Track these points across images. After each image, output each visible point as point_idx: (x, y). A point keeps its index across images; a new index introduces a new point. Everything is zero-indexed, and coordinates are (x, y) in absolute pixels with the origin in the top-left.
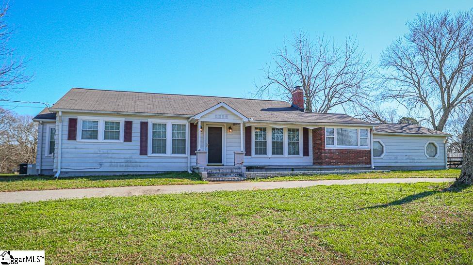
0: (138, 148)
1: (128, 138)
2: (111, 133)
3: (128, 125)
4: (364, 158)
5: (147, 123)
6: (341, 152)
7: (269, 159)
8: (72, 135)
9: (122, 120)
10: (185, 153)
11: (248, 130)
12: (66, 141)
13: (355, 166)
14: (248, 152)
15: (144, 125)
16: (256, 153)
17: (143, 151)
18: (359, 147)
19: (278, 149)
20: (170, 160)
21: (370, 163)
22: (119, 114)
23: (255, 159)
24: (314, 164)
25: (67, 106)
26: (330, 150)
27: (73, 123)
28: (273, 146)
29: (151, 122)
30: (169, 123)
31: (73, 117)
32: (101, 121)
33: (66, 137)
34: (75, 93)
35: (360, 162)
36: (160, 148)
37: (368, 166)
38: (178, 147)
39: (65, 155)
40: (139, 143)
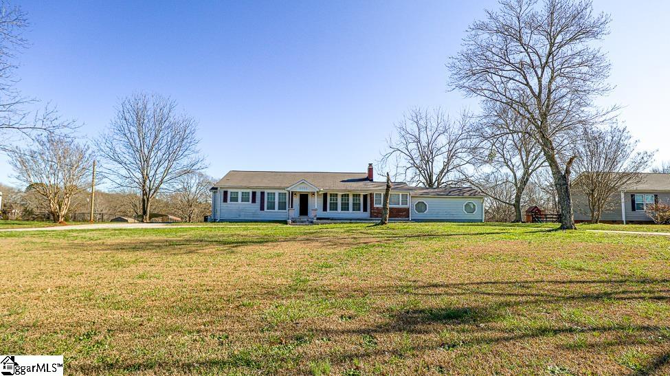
0: (259, 207)
1: (254, 201)
2: (245, 199)
3: (254, 194)
4: (405, 213)
5: (264, 192)
7: (339, 212)
8: (225, 200)
9: (250, 191)
10: (285, 209)
11: (325, 195)
12: (222, 203)
13: (397, 218)
14: (325, 209)
15: (262, 194)
16: (330, 210)
17: (262, 208)
18: (401, 206)
19: (345, 207)
20: (277, 213)
21: (408, 217)
22: (248, 188)
23: (329, 213)
24: (371, 217)
25: (223, 184)
26: (377, 208)
27: (226, 193)
28: (342, 205)
29: (266, 191)
30: (277, 192)
31: (225, 190)
32: (240, 192)
33: (222, 201)
34: (232, 174)
35: (400, 216)
36: (271, 207)
37: (407, 219)
38: (282, 206)
39: (222, 211)
40: (259, 204)
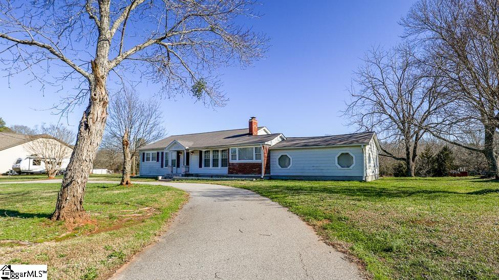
0: (160, 164)
1: (158, 161)
2: (153, 159)
3: (158, 154)
4: (257, 169)
6: (240, 165)
7: (211, 170)
8: (144, 160)
9: (156, 152)
11: (201, 152)
12: (142, 163)
13: (250, 175)
14: (200, 166)
15: (162, 153)
16: (205, 166)
18: (254, 161)
19: (216, 163)
21: (261, 173)
23: (204, 169)
24: (229, 174)
26: (233, 164)
27: (144, 155)
28: (214, 161)
31: (144, 152)
32: (151, 153)
33: (142, 161)
35: (254, 172)
37: (259, 175)
39: (142, 169)
